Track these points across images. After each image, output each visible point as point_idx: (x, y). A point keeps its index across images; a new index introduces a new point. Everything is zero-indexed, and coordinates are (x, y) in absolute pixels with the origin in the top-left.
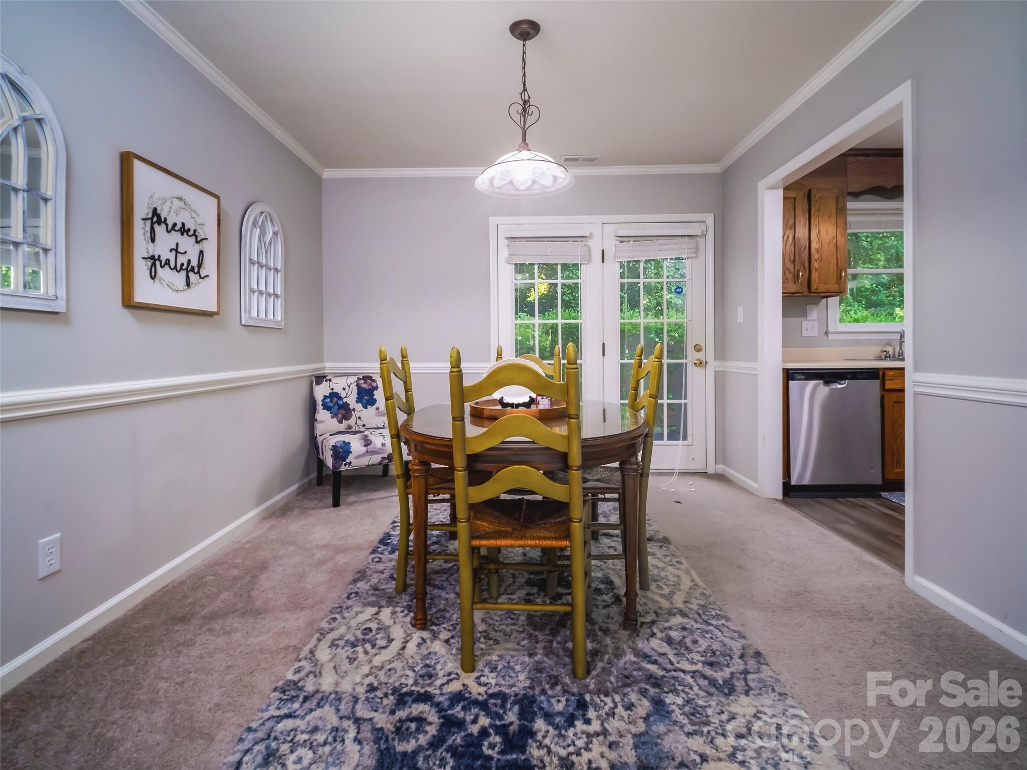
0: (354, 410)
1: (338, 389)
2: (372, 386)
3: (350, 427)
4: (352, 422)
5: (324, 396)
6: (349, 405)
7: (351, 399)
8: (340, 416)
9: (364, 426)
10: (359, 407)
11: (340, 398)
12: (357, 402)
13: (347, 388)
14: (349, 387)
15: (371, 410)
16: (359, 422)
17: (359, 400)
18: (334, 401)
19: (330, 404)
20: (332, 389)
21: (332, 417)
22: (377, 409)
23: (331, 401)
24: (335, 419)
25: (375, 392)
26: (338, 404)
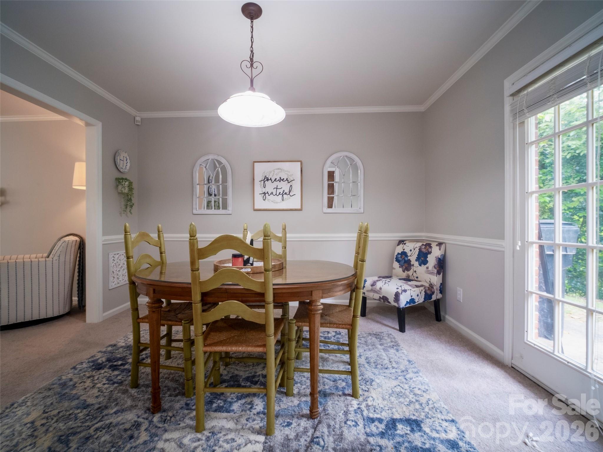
0: (413, 265)
1: (407, 250)
2: (428, 251)
3: (408, 276)
4: (410, 273)
5: (398, 253)
6: (411, 261)
7: (413, 259)
8: (404, 267)
9: (417, 277)
10: (416, 264)
11: (407, 256)
12: (416, 260)
13: (413, 250)
14: (414, 249)
15: (424, 267)
16: (414, 274)
17: (418, 259)
18: (403, 257)
19: (400, 259)
20: (404, 250)
21: (400, 267)
22: (427, 268)
23: (401, 257)
24: (401, 269)
25: (429, 256)
26: (405, 260)
